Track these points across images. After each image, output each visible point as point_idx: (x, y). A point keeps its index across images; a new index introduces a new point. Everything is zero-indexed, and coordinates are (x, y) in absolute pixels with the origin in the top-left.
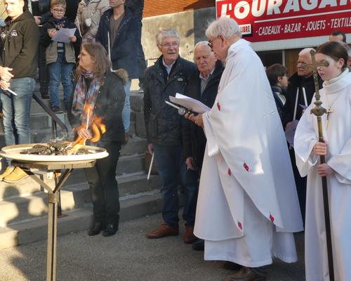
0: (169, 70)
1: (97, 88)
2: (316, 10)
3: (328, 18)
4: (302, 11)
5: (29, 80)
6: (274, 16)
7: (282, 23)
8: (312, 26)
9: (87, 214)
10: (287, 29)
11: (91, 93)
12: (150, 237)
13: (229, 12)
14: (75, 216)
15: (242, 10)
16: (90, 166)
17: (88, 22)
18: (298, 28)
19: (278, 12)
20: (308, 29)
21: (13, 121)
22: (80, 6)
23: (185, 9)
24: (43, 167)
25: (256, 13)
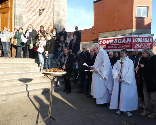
2: (121, 43)
3: (124, 45)
4: (118, 43)
5: (52, 54)
6: (111, 44)
7: (113, 46)
8: (120, 47)
9: (64, 87)
10: (114, 47)
11: (66, 58)
12: (77, 93)
13: (101, 42)
14: (61, 87)
15: (104, 42)
16: (62, 75)
17: (68, 42)
18: (117, 47)
19: (112, 43)
20: (119, 47)
21: (48, 64)
23: (92, 41)
24: (50, 75)
25: (107, 43)
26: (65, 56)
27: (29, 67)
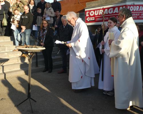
0: (64, 28)
1: (46, 32)
2: (113, 14)
3: (116, 16)
4: (109, 14)
11: (44, 33)
13: (88, 14)
15: (92, 13)
18: (107, 18)
19: (102, 14)
22: (45, 10)
25: (96, 14)
26: (44, 30)
27: (3, 46)
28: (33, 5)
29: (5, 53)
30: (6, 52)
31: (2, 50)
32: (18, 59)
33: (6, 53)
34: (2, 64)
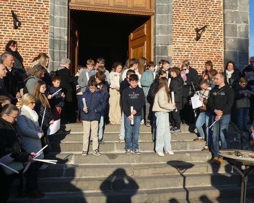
27: (183, 141)
28: (232, 71)
29: (187, 154)
30: (188, 152)
31: (182, 148)
32: (207, 166)
33: (189, 154)
34: (183, 171)
